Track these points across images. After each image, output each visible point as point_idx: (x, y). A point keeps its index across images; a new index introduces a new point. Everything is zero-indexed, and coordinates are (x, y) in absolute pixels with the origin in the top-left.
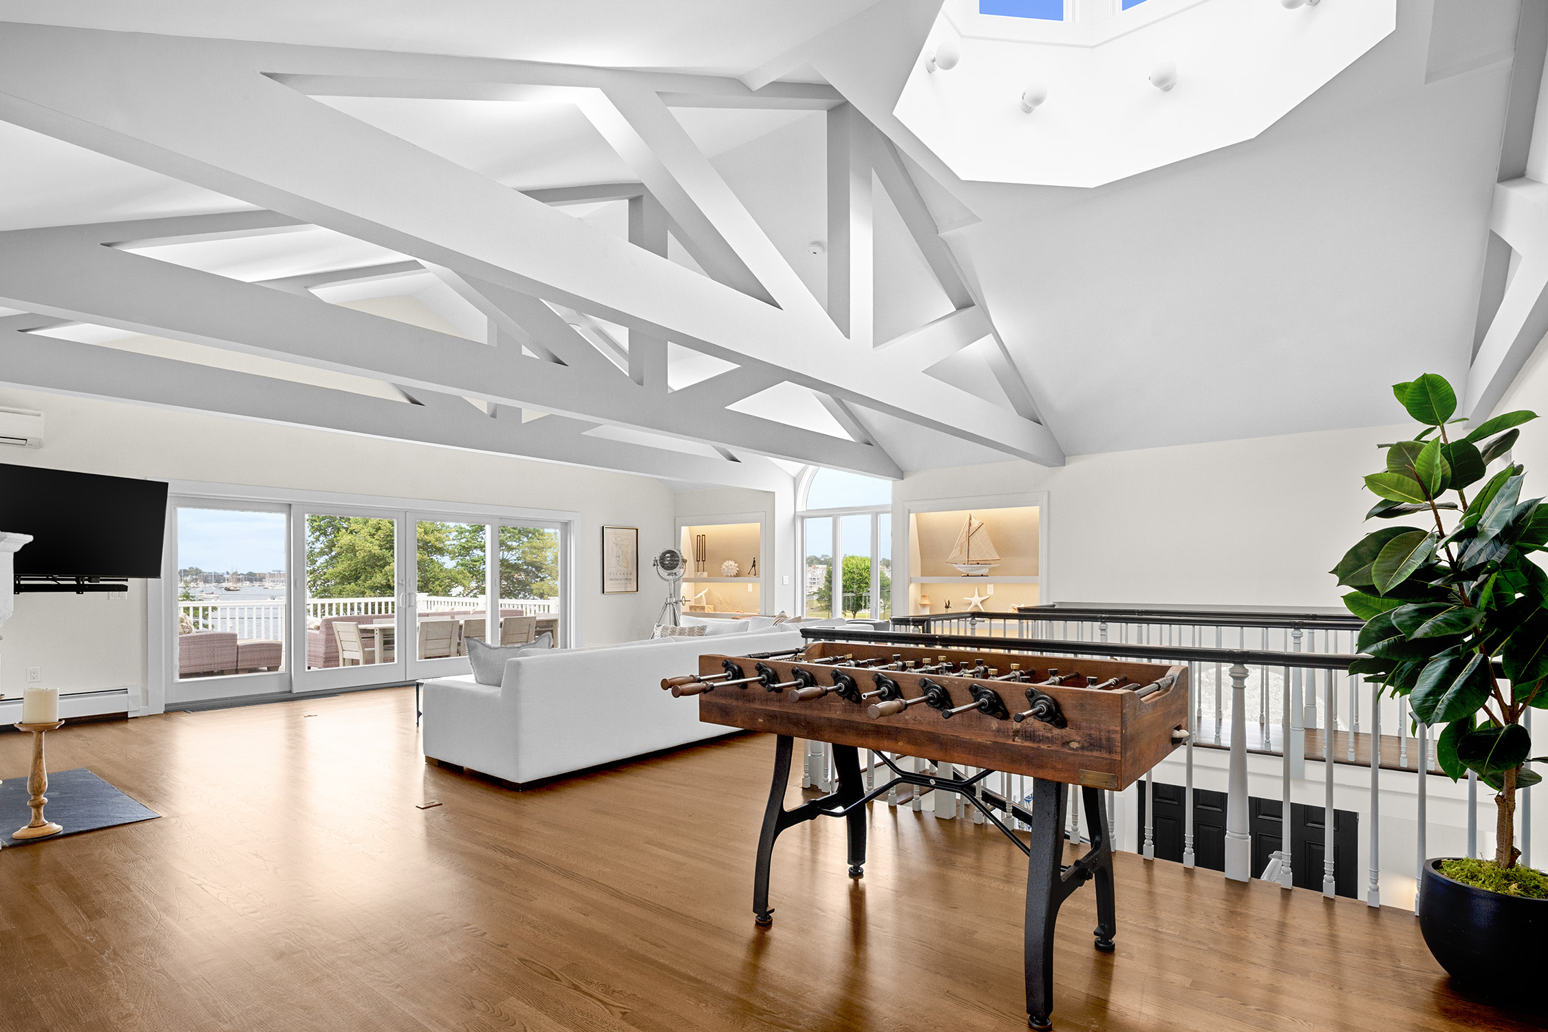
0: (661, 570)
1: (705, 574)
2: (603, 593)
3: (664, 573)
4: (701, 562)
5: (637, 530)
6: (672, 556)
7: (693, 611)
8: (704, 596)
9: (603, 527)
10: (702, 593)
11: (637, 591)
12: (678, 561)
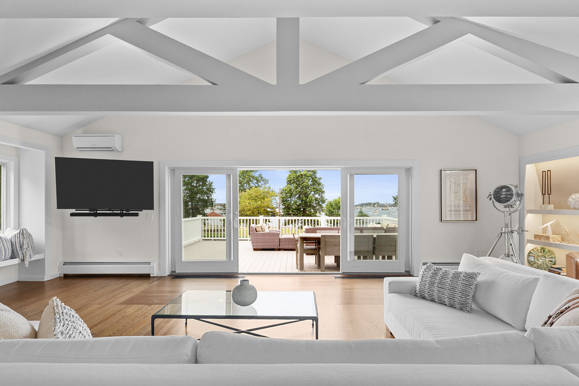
0: (496, 204)
1: (551, 207)
2: (441, 221)
3: (500, 206)
4: (546, 196)
5: (476, 170)
6: (507, 191)
7: (538, 240)
8: (549, 227)
9: (441, 170)
10: (549, 224)
11: (476, 220)
12: (513, 195)
